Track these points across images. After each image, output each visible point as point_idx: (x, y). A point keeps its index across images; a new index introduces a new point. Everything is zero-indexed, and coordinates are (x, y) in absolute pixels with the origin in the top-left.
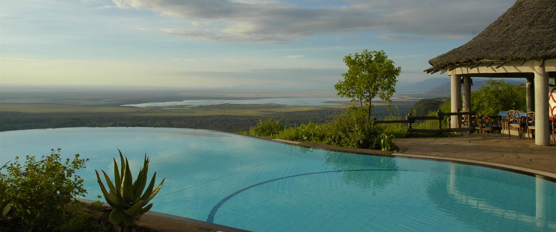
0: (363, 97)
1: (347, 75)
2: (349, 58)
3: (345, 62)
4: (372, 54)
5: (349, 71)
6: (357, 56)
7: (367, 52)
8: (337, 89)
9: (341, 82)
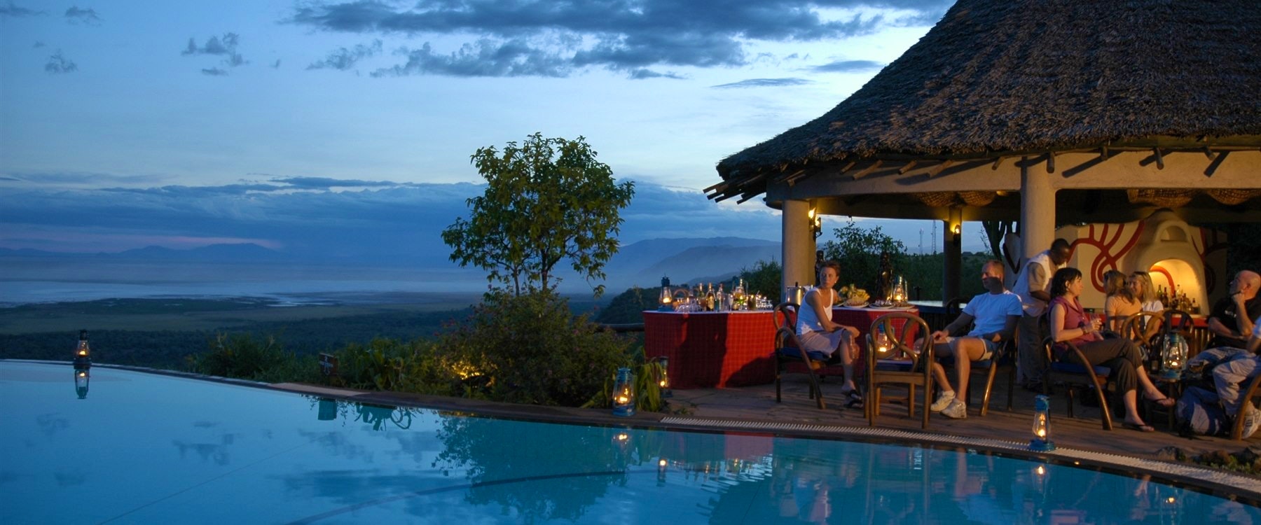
0: (519, 268)
1: (480, 201)
2: (489, 153)
3: (478, 166)
4: (555, 147)
5: (488, 192)
6: (510, 152)
7: (540, 139)
8: (449, 242)
9: (461, 221)
